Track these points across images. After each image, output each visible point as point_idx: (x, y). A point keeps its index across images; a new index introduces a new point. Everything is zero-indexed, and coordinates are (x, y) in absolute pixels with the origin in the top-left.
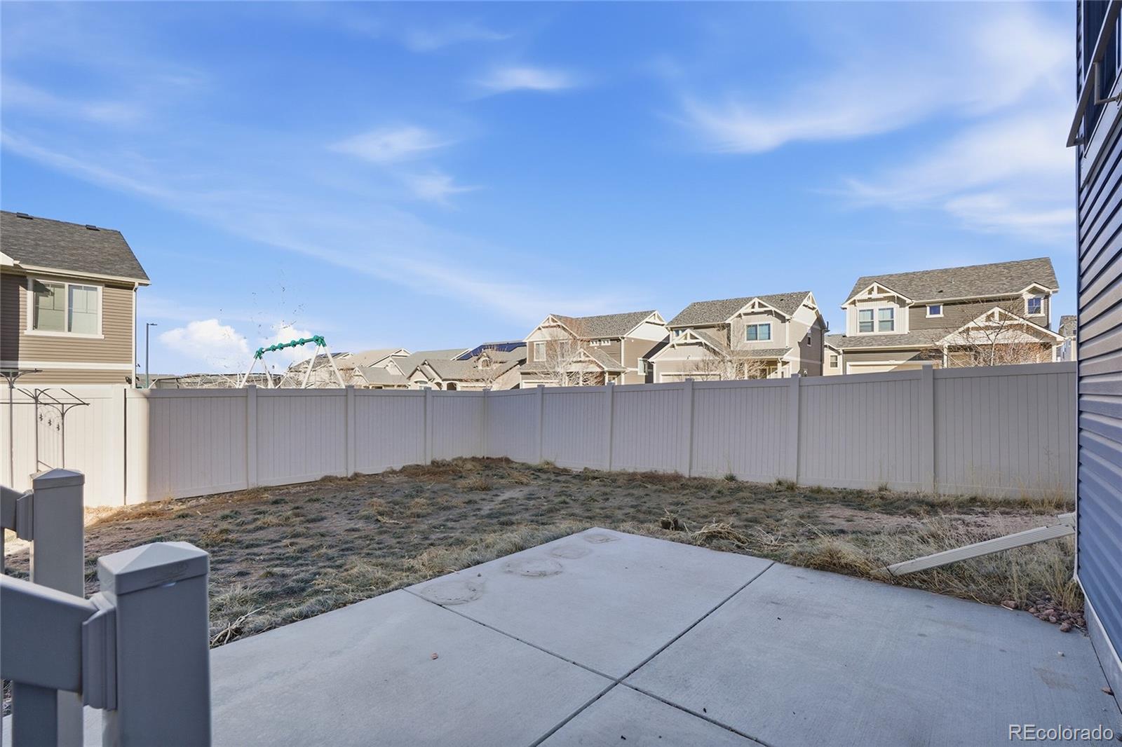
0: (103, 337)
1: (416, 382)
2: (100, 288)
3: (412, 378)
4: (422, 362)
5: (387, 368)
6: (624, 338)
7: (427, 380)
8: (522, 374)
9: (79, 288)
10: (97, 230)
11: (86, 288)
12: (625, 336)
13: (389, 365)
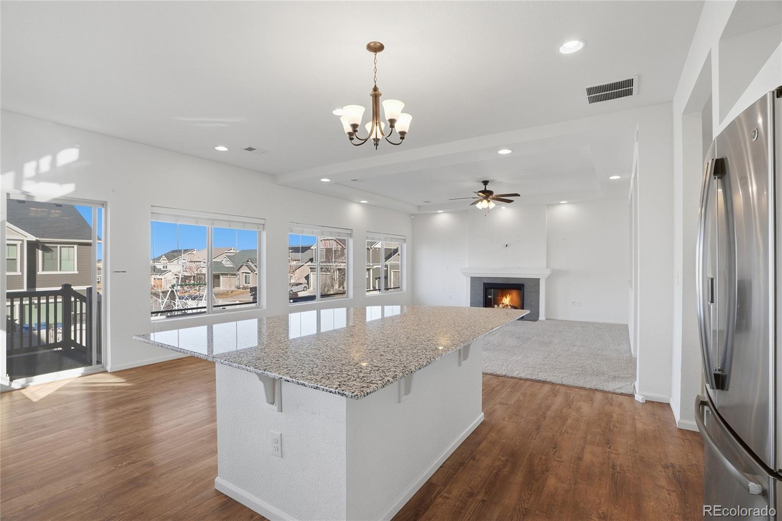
0: (77, 272)
1: (243, 273)
2: (76, 246)
3: (240, 270)
4: (247, 260)
5: (222, 262)
6: (371, 248)
7: (250, 272)
8: (310, 268)
9: (66, 247)
10: (61, 206)
11: (68, 247)
12: (372, 247)
13: (224, 260)
